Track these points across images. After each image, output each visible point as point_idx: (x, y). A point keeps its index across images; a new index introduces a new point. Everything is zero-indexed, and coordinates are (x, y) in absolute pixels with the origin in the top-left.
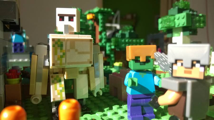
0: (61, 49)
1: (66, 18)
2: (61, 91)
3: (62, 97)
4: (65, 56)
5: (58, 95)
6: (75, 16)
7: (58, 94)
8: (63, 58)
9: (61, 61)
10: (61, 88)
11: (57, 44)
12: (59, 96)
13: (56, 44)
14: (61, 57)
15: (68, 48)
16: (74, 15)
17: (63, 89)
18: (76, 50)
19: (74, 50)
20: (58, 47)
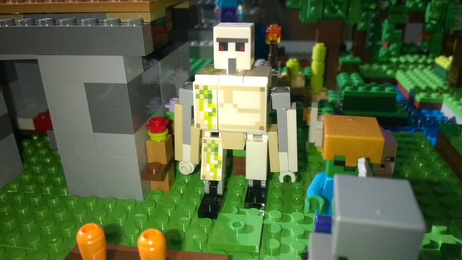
0: (210, 102)
1: (232, 46)
2: (216, 166)
3: (216, 176)
4: (216, 113)
5: (210, 171)
6: (247, 42)
8: (212, 117)
9: (210, 121)
10: (216, 162)
11: (203, 94)
12: (212, 174)
13: (200, 93)
14: (210, 114)
15: (221, 101)
16: (246, 40)
17: (219, 162)
18: (235, 106)
19: (231, 105)
20: (205, 98)
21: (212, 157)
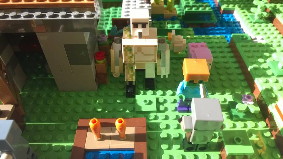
0: (131, 52)
1: (140, 26)
2: (132, 75)
3: (133, 79)
4: (134, 56)
6: (147, 24)
7: (130, 77)
9: (131, 60)
12: (130, 79)
13: (126, 49)
14: (131, 57)
15: (136, 51)
17: (134, 73)
18: (143, 53)
19: (141, 53)
20: (128, 50)
21: (130, 71)
